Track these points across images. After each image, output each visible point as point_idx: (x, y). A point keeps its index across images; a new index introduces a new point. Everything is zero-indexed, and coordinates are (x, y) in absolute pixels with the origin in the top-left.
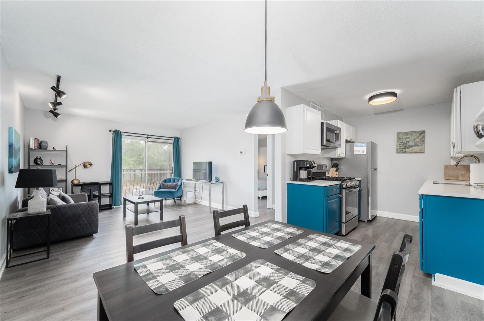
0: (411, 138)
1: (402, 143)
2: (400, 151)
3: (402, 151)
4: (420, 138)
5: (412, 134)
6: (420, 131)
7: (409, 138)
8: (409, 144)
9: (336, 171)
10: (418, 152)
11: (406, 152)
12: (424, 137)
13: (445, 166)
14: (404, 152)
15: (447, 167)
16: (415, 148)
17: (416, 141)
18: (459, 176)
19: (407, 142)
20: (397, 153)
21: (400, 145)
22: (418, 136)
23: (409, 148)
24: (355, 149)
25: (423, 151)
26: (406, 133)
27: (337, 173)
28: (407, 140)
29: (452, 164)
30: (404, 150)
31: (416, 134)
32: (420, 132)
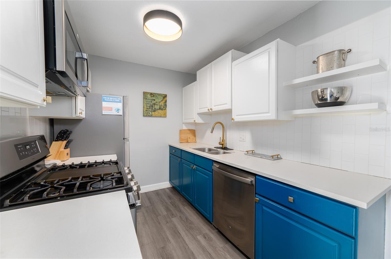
0: (156, 100)
1: (149, 105)
2: (146, 114)
3: (148, 114)
4: (163, 101)
5: (158, 96)
6: (164, 94)
7: (155, 100)
8: (155, 107)
9: (66, 147)
10: (162, 116)
11: (152, 115)
12: (166, 102)
13: (180, 130)
14: (150, 115)
15: (181, 131)
16: (160, 111)
17: (160, 104)
18: (189, 139)
19: (153, 104)
20: (143, 116)
21: (147, 107)
22: (162, 99)
23: (155, 111)
24: (104, 104)
25: (165, 116)
26: (151, 94)
27: (68, 150)
28: (154, 102)
29: (183, 129)
30: (150, 113)
31: (160, 97)
32: (164, 96)
